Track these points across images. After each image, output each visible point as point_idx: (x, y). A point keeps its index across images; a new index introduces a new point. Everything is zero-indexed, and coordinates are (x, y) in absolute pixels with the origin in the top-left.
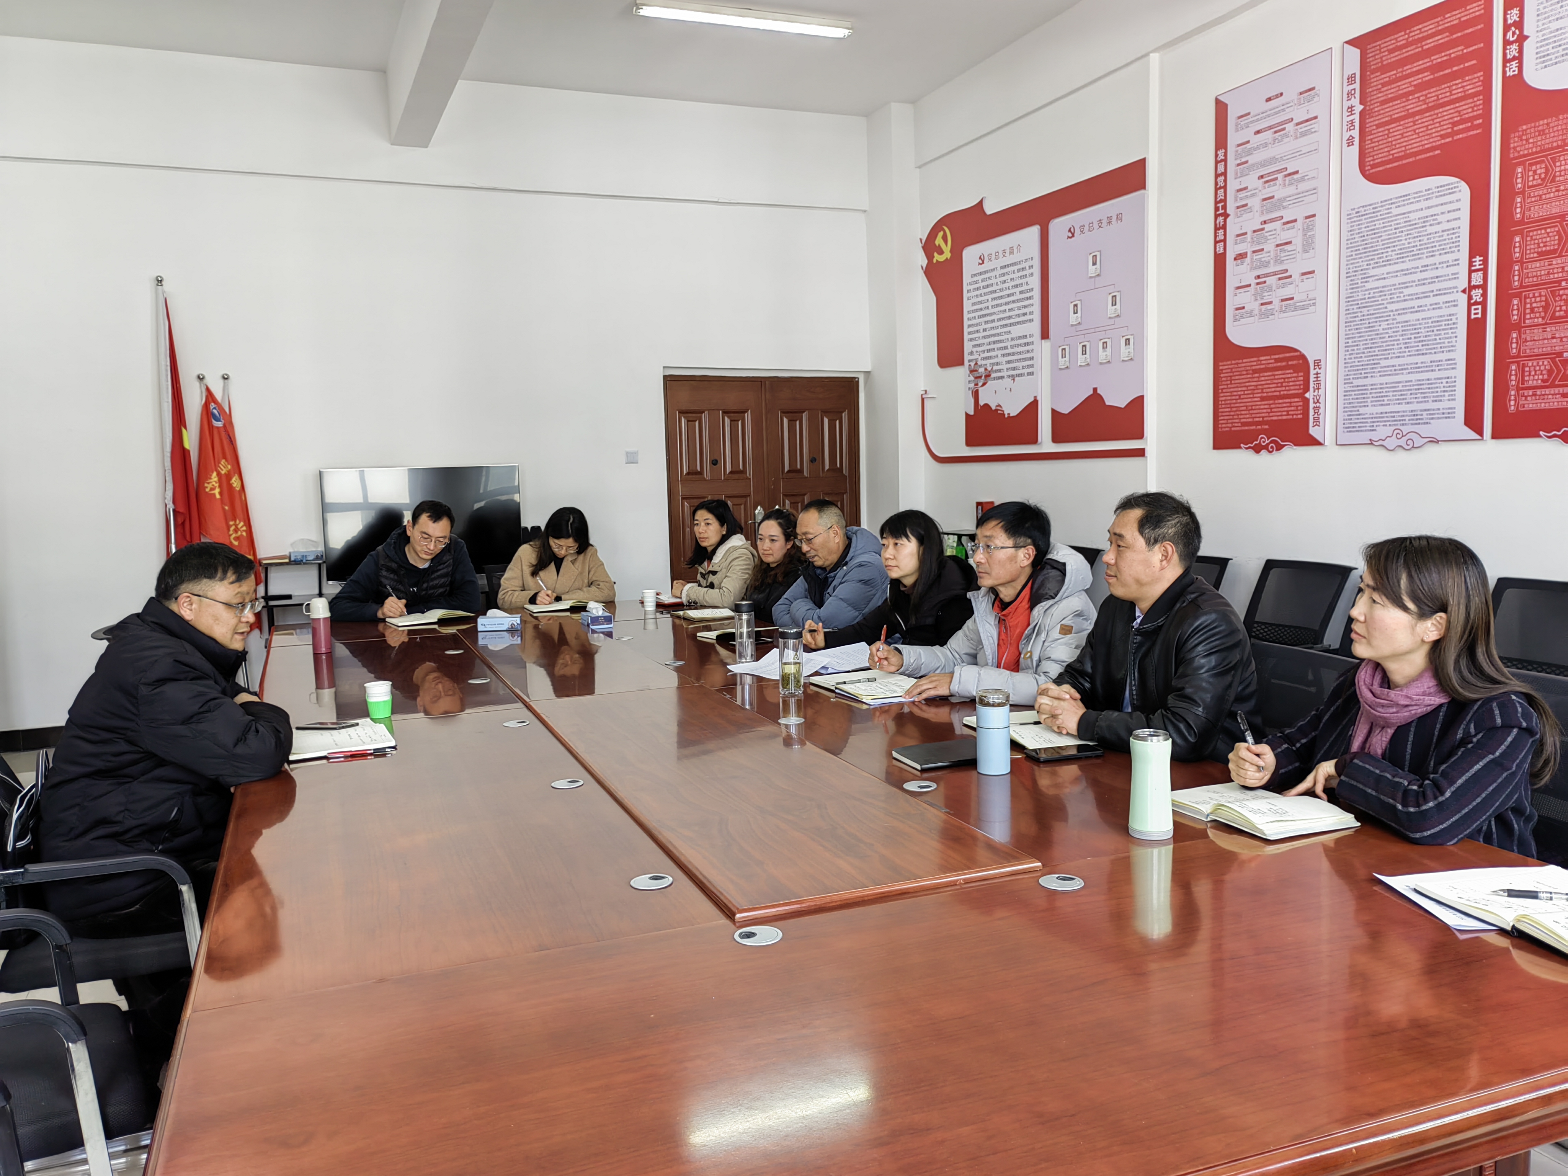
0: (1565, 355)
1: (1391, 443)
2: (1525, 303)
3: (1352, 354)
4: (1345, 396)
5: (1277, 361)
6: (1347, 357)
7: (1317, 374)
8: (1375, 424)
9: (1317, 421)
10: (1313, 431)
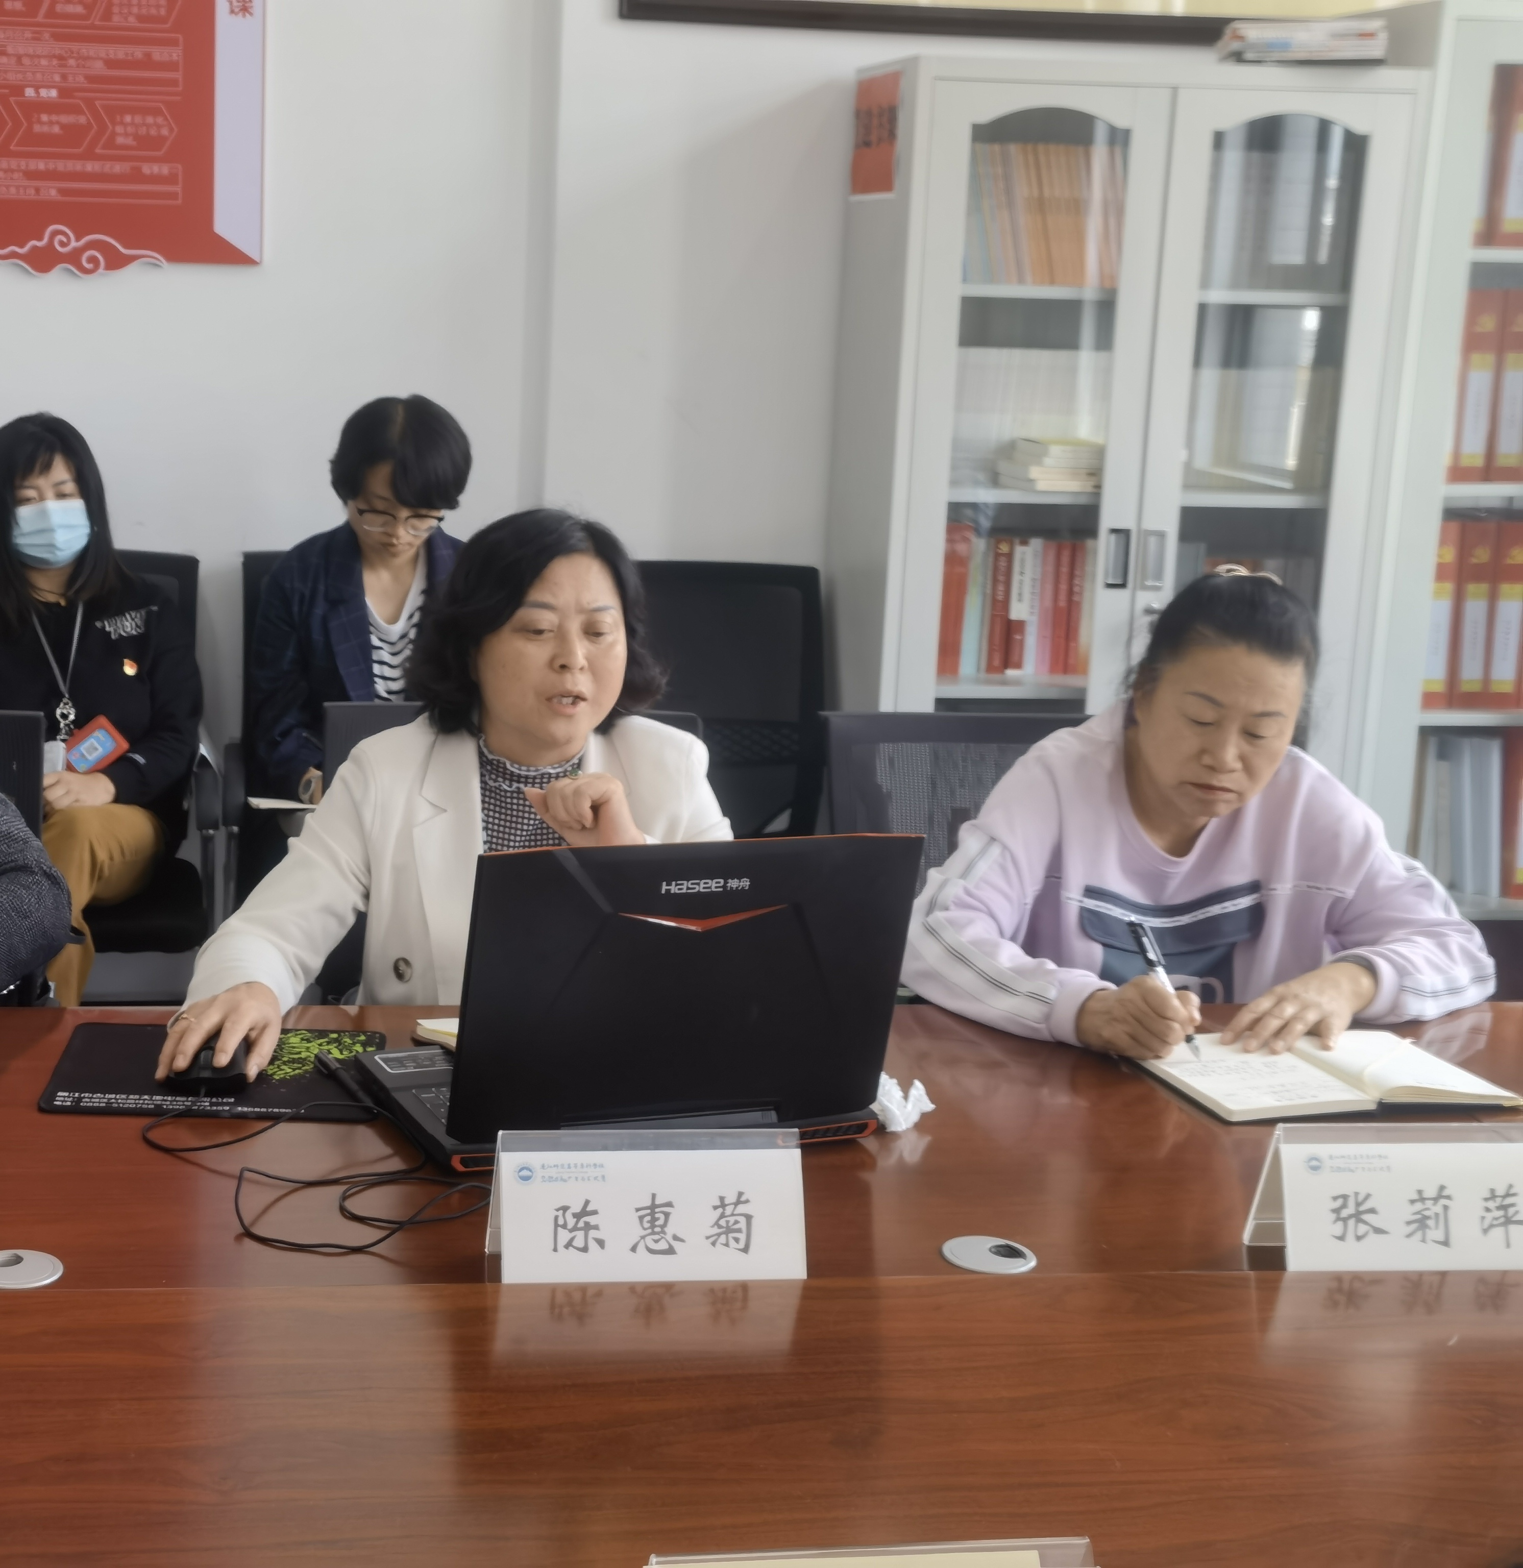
0: (30, 92)
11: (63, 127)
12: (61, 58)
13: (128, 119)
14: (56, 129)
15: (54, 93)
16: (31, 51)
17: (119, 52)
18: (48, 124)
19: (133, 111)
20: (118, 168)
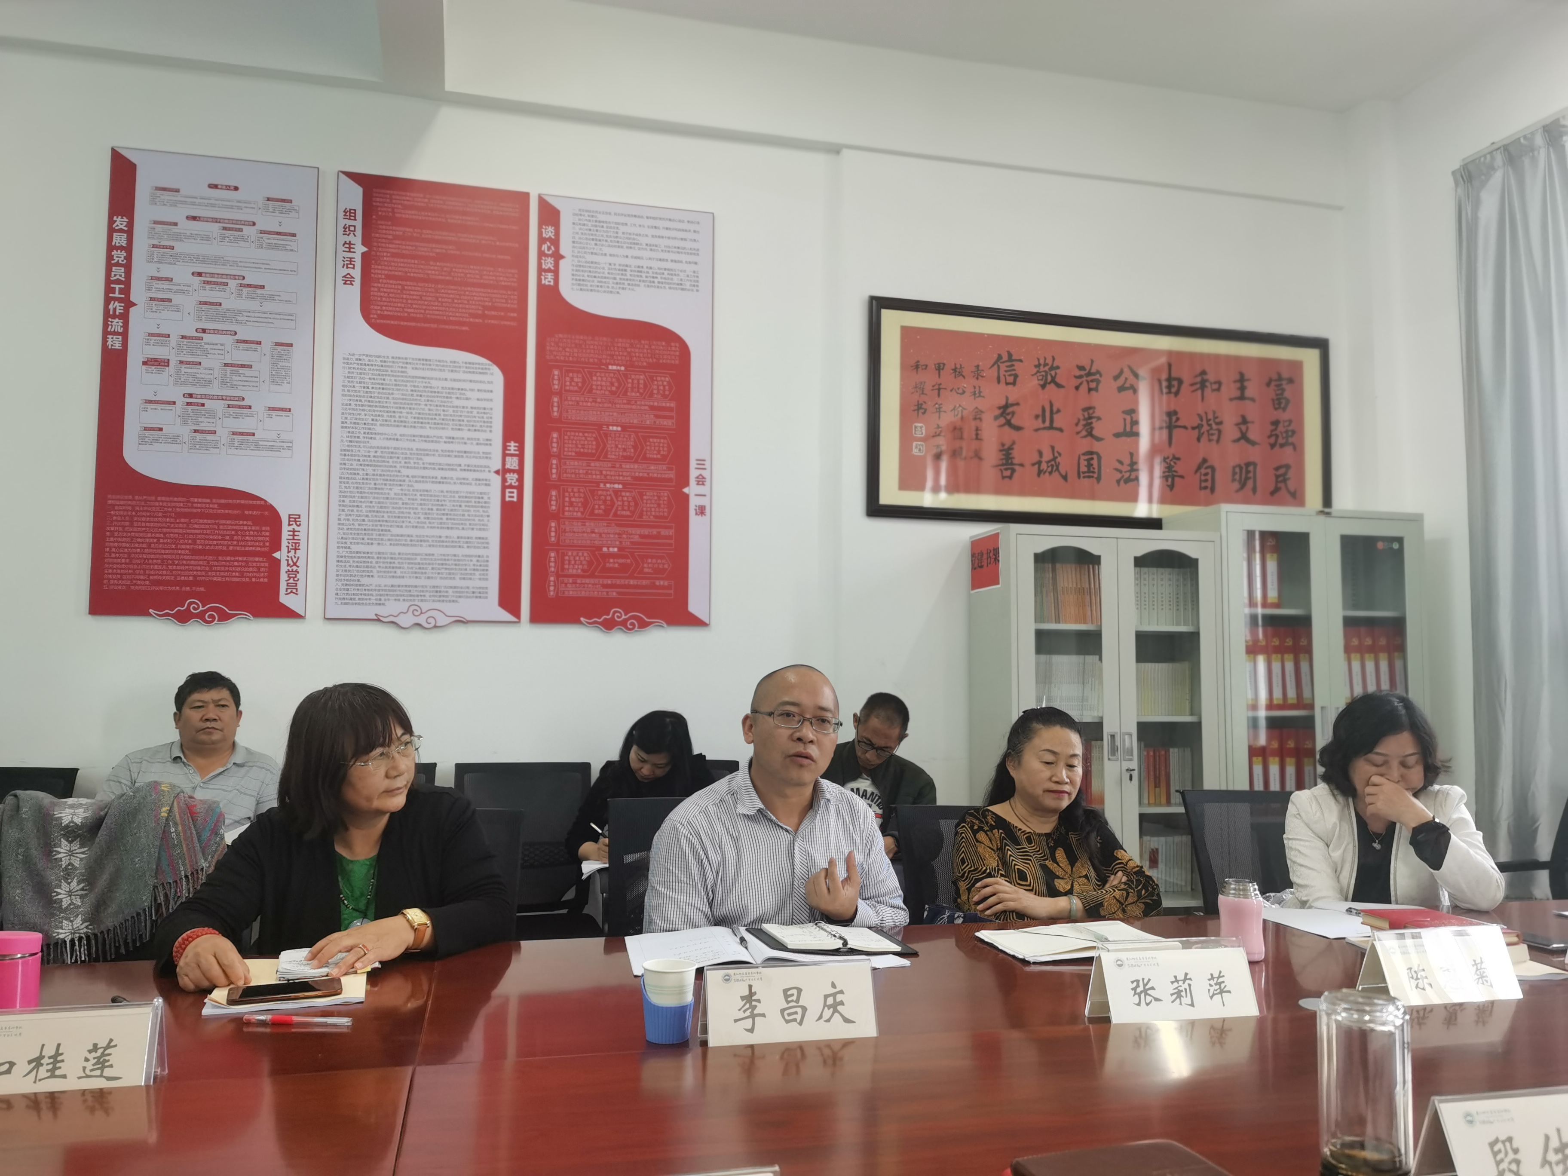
0: (605, 549)
1: (406, 620)
2: (564, 497)
3: (350, 515)
4: (338, 561)
5: (221, 506)
6: (343, 517)
7: (294, 531)
8: (383, 598)
9: (293, 589)
10: (285, 599)
11: (620, 564)
12: (619, 534)
13: (650, 561)
14: (616, 565)
15: (616, 550)
16: (606, 531)
17: (646, 531)
18: (612, 563)
19: (652, 557)
20: (644, 582)
